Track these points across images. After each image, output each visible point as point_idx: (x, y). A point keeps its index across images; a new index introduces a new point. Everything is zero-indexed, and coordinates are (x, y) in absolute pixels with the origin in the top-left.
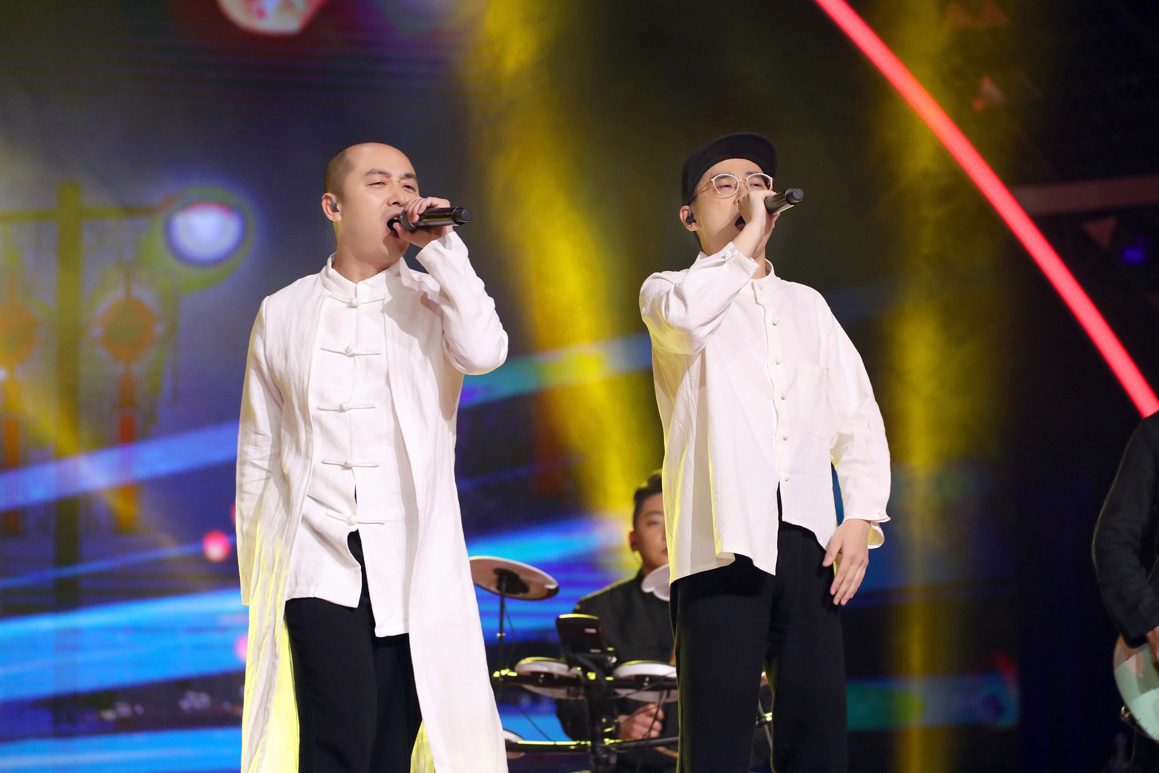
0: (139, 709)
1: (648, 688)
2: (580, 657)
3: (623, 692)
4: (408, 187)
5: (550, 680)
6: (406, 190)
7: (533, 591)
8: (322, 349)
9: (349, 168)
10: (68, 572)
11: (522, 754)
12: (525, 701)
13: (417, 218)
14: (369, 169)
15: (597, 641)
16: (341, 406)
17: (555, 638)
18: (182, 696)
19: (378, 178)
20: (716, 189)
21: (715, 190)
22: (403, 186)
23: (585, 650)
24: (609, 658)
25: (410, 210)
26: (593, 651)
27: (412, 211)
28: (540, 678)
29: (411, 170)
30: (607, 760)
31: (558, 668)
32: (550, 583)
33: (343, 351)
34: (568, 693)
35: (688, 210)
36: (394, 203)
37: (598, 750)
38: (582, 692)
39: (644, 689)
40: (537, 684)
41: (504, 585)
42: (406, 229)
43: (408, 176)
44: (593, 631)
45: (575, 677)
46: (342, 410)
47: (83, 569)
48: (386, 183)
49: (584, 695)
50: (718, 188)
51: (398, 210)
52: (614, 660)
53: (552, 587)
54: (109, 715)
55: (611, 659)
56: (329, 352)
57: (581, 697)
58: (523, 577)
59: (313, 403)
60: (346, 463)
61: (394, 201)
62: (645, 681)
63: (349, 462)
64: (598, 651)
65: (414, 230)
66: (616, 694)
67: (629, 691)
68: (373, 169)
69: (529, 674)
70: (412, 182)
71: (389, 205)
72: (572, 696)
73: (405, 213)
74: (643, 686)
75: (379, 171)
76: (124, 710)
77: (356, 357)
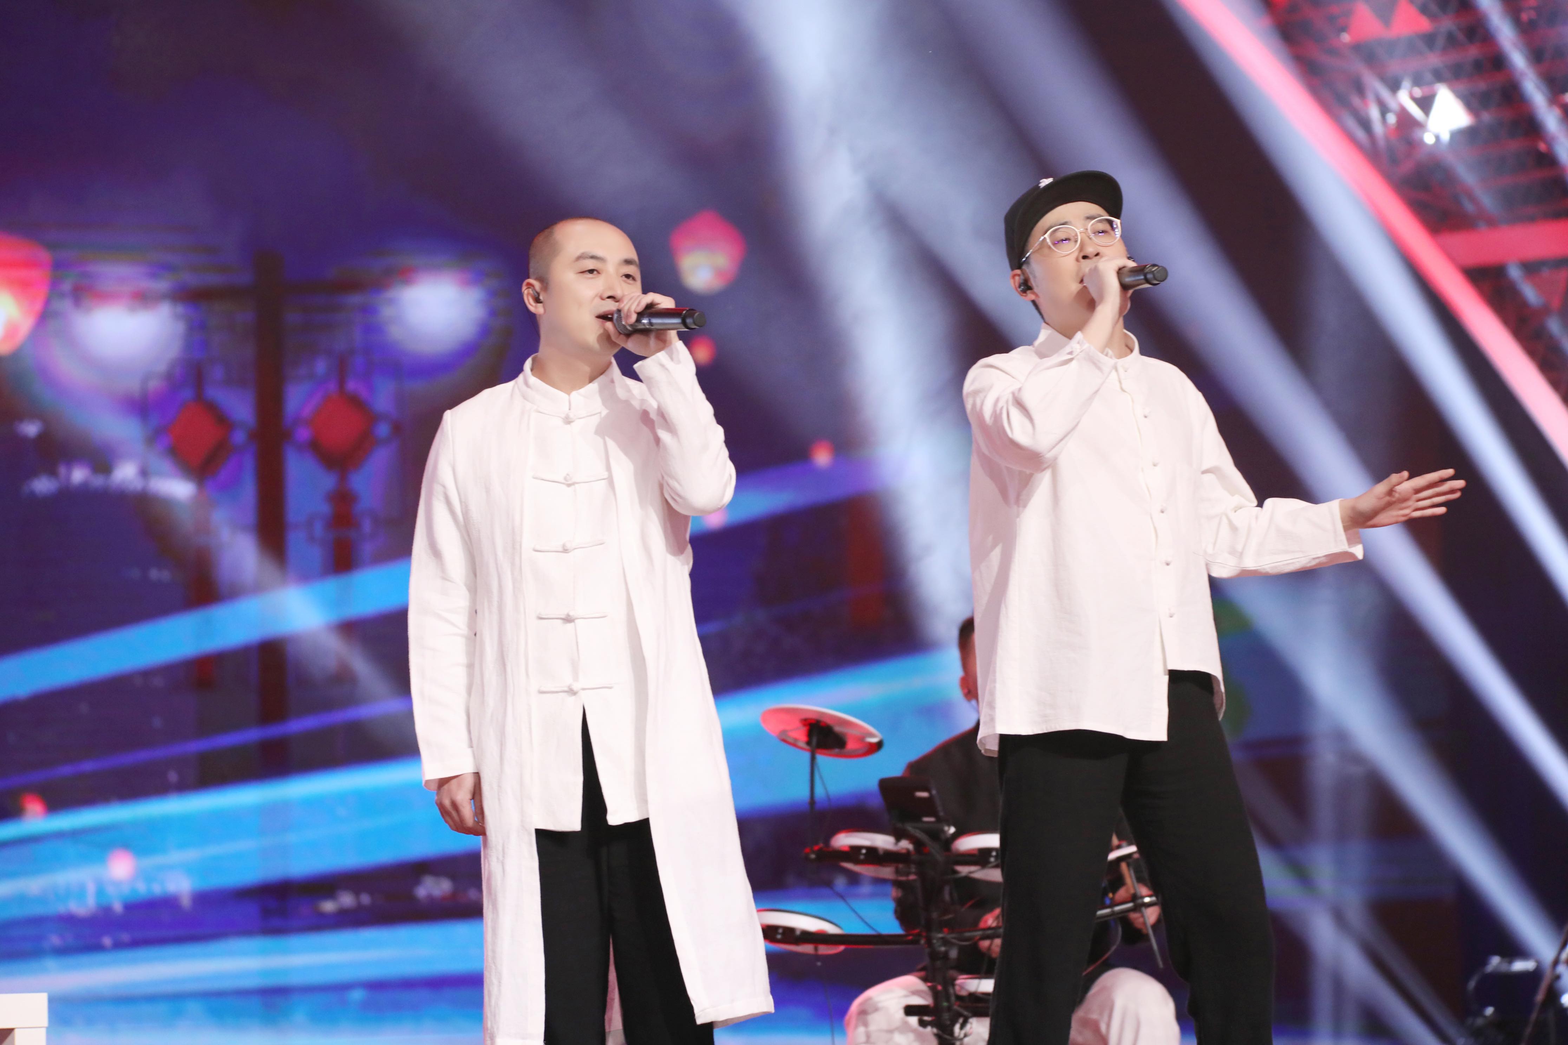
0: (366, 899)
1: (994, 864)
2: (909, 828)
3: (964, 870)
4: (628, 276)
5: (873, 856)
6: (625, 282)
7: (851, 746)
8: (534, 478)
9: (555, 251)
10: (274, 731)
11: (842, 948)
12: (840, 882)
13: (634, 317)
14: (578, 254)
15: (928, 807)
16: (564, 546)
17: (877, 802)
18: (417, 882)
19: (590, 264)
20: (1052, 246)
21: (1050, 247)
22: (621, 275)
23: (916, 818)
24: (946, 828)
25: (626, 309)
26: (926, 819)
27: (629, 310)
28: (861, 854)
29: (633, 255)
30: (946, 956)
31: (883, 841)
32: (872, 735)
33: (561, 479)
34: (897, 872)
35: (1019, 275)
36: (609, 297)
37: (935, 941)
38: (913, 870)
39: (990, 865)
40: (857, 862)
41: (814, 741)
42: (620, 331)
43: (628, 262)
44: (925, 794)
45: (904, 851)
46: (565, 551)
47: (296, 726)
48: (601, 272)
49: (915, 874)
50: (1054, 244)
51: (611, 306)
52: (952, 830)
53: (874, 740)
54: (328, 906)
55: (949, 829)
56: (543, 481)
57: (912, 877)
58: (838, 729)
59: (528, 542)
60: (568, 615)
61: (610, 294)
62: (991, 856)
63: (571, 614)
64: (932, 819)
65: (630, 333)
66: (956, 872)
67: (973, 868)
68: (583, 254)
69: (847, 849)
70: (633, 270)
71: (602, 299)
72: (902, 875)
73: (619, 311)
74: (989, 862)
75: (590, 255)
76: (347, 900)
77: (577, 485)
